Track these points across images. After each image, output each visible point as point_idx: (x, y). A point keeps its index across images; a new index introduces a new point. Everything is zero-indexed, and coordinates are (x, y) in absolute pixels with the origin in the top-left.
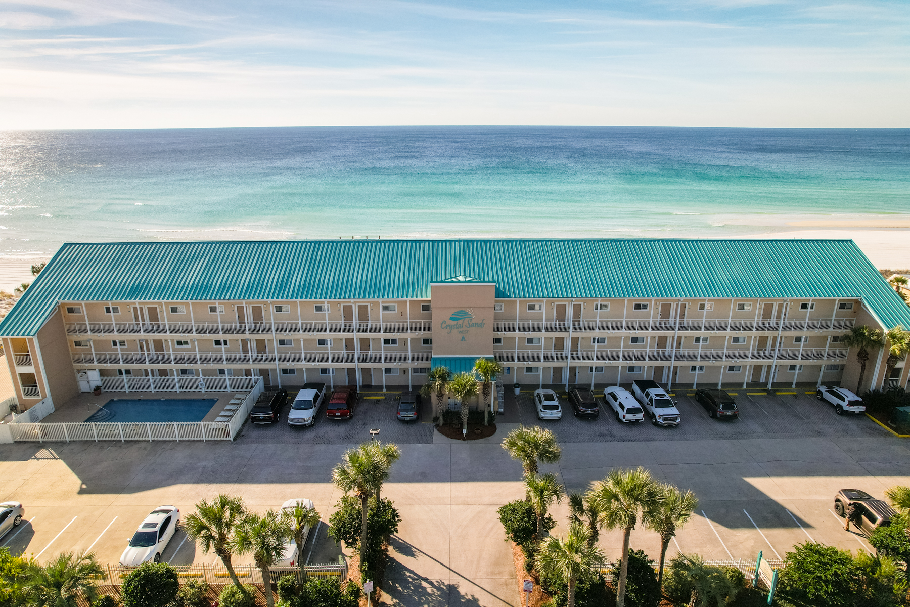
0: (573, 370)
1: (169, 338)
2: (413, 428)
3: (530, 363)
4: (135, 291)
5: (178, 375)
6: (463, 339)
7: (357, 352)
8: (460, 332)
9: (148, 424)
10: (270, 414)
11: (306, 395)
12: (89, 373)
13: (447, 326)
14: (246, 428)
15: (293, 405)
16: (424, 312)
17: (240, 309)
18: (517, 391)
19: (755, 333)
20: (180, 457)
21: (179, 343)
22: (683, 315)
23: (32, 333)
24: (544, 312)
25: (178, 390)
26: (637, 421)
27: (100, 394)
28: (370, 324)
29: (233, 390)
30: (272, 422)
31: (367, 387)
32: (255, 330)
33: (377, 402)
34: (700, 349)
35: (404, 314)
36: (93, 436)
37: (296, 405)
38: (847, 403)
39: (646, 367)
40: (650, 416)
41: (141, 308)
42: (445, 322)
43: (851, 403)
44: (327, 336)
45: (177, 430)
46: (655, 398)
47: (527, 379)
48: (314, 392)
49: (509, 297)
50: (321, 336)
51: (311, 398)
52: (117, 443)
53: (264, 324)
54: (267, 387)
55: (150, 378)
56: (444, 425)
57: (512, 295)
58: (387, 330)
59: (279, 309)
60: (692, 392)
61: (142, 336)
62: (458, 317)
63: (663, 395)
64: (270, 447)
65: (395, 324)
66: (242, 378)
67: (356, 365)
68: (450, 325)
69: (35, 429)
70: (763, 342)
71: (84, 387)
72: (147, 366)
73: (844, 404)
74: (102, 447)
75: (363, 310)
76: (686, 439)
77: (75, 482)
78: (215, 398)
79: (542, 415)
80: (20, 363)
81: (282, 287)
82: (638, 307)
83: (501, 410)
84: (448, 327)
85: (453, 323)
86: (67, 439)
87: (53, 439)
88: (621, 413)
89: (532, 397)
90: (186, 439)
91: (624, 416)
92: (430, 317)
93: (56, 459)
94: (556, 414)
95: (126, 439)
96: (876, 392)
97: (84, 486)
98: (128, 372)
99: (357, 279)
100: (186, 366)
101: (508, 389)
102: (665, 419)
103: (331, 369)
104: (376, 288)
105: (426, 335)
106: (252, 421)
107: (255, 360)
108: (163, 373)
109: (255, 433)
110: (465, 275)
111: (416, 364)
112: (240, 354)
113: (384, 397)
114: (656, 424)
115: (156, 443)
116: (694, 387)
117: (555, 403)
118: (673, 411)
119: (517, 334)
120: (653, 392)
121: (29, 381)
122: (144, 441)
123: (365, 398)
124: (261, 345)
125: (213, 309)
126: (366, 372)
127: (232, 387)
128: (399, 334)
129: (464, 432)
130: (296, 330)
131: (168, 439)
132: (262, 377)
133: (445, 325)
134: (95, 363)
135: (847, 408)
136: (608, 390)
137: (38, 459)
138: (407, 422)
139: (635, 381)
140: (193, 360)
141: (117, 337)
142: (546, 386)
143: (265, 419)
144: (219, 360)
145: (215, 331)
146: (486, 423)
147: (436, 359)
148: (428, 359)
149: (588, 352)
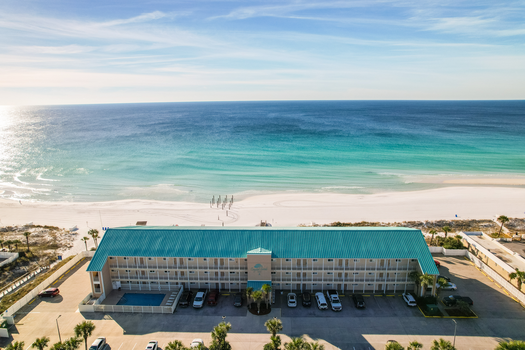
0: (304, 285)
1: (148, 270)
2: (240, 309)
3: (287, 282)
4: (136, 252)
5: (150, 284)
6: (259, 274)
7: (219, 276)
8: (258, 272)
9: (142, 306)
10: (186, 303)
11: (200, 295)
12: (117, 282)
14: (177, 307)
15: (195, 299)
16: (245, 262)
17: (175, 260)
18: (282, 293)
19: (377, 272)
20: (154, 320)
21: (151, 271)
22: (347, 263)
23: (100, 270)
24: (292, 262)
25: (150, 290)
26: (325, 308)
27: (120, 290)
28: (224, 266)
30: (187, 306)
31: (223, 289)
32: (180, 268)
33: (227, 296)
34: (355, 277)
35: (237, 263)
36: (122, 310)
37: (196, 299)
38: (409, 302)
39: (333, 284)
40: (330, 306)
41: (137, 258)
42: (252, 268)
43: (411, 302)
44: (208, 270)
45: (153, 309)
46: (333, 299)
47: (286, 288)
48: (203, 293)
50: (206, 270)
51: (202, 296)
52: (130, 313)
53: (184, 266)
54: (184, 289)
55: (140, 285)
56: (251, 308)
57: (279, 257)
58: (231, 268)
59: (189, 259)
60: (351, 294)
61: (138, 269)
62: (257, 266)
63: (337, 298)
64: (187, 317)
65: (234, 266)
66: (175, 286)
67: (219, 282)
69: (103, 307)
71: (114, 287)
72: (139, 280)
74: (126, 315)
75: (222, 261)
76: (342, 317)
77: (120, 329)
78: (165, 293)
79: (289, 305)
80: (95, 280)
81: (191, 251)
82: (329, 260)
83: (274, 302)
84: (254, 270)
85: (255, 268)
86: (113, 311)
87: (108, 311)
88: (319, 305)
89: (286, 296)
90: (156, 312)
91: (320, 307)
92: (247, 264)
93: (111, 319)
94: (294, 305)
95: (134, 312)
97: (125, 331)
98: (131, 282)
99: (220, 248)
100: (154, 280)
101: (277, 292)
102: (335, 308)
103: (209, 283)
104: (227, 253)
105: (246, 271)
106: (179, 305)
107: (180, 279)
108: (144, 283)
109: (181, 310)
110: (261, 247)
111: (242, 282)
112: (174, 276)
113: (229, 295)
114: (332, 310)
115: (145, 314)
116: (353, 292)
117: (294, 300)
118: (339, 305)
119: (281, 271)
120: (333, 296)
121: (98, 287)
122: (140, 313)
123: (222, 295)
124: (183, 273)
125: (165, 259)
126: (223, 284)
127: (171, 289)
128: (235, 270)
129: (258, 312)
130: (196, 268)
131: (149, 312)
132: (182, 285)
134: (119, 278)
135: (409, 304)
136: (317, 294)
137: (105, 319)
138: (238, 307)
139: (328, 290)
140: (156, 278)
141: (128, 269)
142: (294, 291)
143: (184, 305)
144: (167, 278)
145: (165, 267)
146: (267, 308)
147: (249, 282)
148: (247, 279)
149: (310, 278)
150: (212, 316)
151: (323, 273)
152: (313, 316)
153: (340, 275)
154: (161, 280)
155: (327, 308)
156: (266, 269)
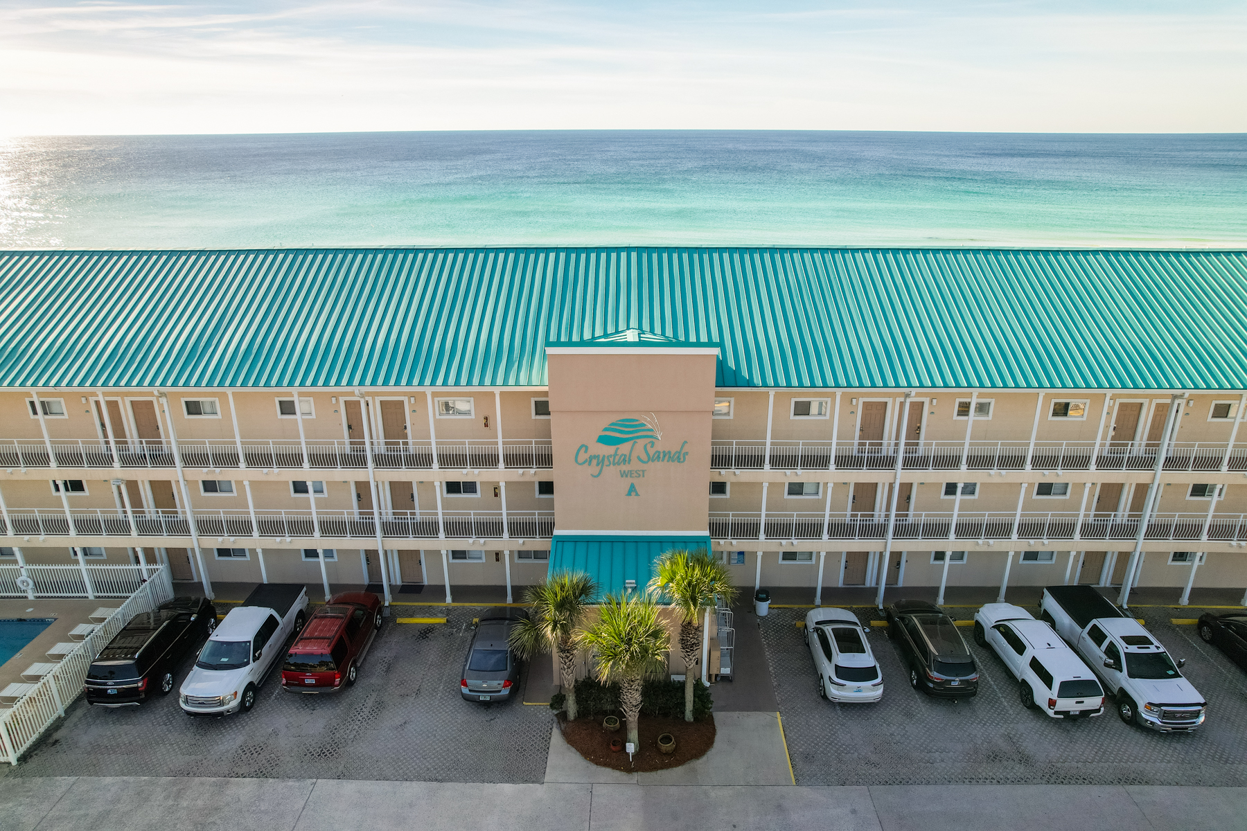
0: (896, 557)
2: (502, 721)
3: (795, 542)
6: (632, 490)
7: (381, 510)
8: (624, 474)
10: (137, 682)
11: (242, 625)
13: (591, 458)
15: (203, 653)
16: (539, 417)
18: (763, 608)
24: (835, 421)
26: (1085, 714)
28: (408, 445)
29: (100, 594)
30: (140, 702)
31: (412, 589)
32: (134, 459)
33: (427, 632)
34: (1211, 512)
35: (490, 422)
37: (207, 654)
39: (1073, 554)
40: (1119, 700)
42: (585, 447)
44: (307, 474)
46: (1121, 647)
47: (787, 577)
48: (265, 614)
49: (749, 384)
50: (292, 474)
51: (250, 635)
56: (576, 719)
57: (757, 380)
58: (449, 460)
59: (194, 408)
60: (1183, 613)
62: (618, 435)
63: (1146, 640)
65: (468, 447)
67: (376, 542)
68: (598, 456)
75: (394, 413)
78: (52, 616)
79: (834, 692)
82: (1062, 409)
83: (726, 671)
84: (594, 462)
85: (608, 450)
88: (1042, 694)
89: (799, 624)
91: (1051, 702)
92: (550, 432)
94: (870, 691)
99: (377, 336)
101: (741, 603)
102: (1165, 715)
103: (321, 552)
105: (543, 474)
106: (92, 697)
107: (145, 528)
110: (640, 327)
111: (520, 543)
113: (443, 621)
114: (1134, 722)
116: (1185, 600)
117: (866, 660)
118: (1181, 691)
119: (767, 474)
120: (1110, 628)
123: (399, 620)
126: (410, 557)
127: (98, 586)
128: (476, 471)
129: (631, 748)
132: (163, 566)
133: (586, 456)
136: (990, 614)
138: (487, 705)
139: (1049, 589)
142: (832, 596)
143: (123, 695)
146: (689, 716)
147: (563, 540)
148: (546, 529)
149: (935, 518)
150: (291, 783)
151: (1024, 486)
152: (1020, 770)
153: (1109, 496)
154: (26, 537)
155: (1098, 710)
156: (678, 457)
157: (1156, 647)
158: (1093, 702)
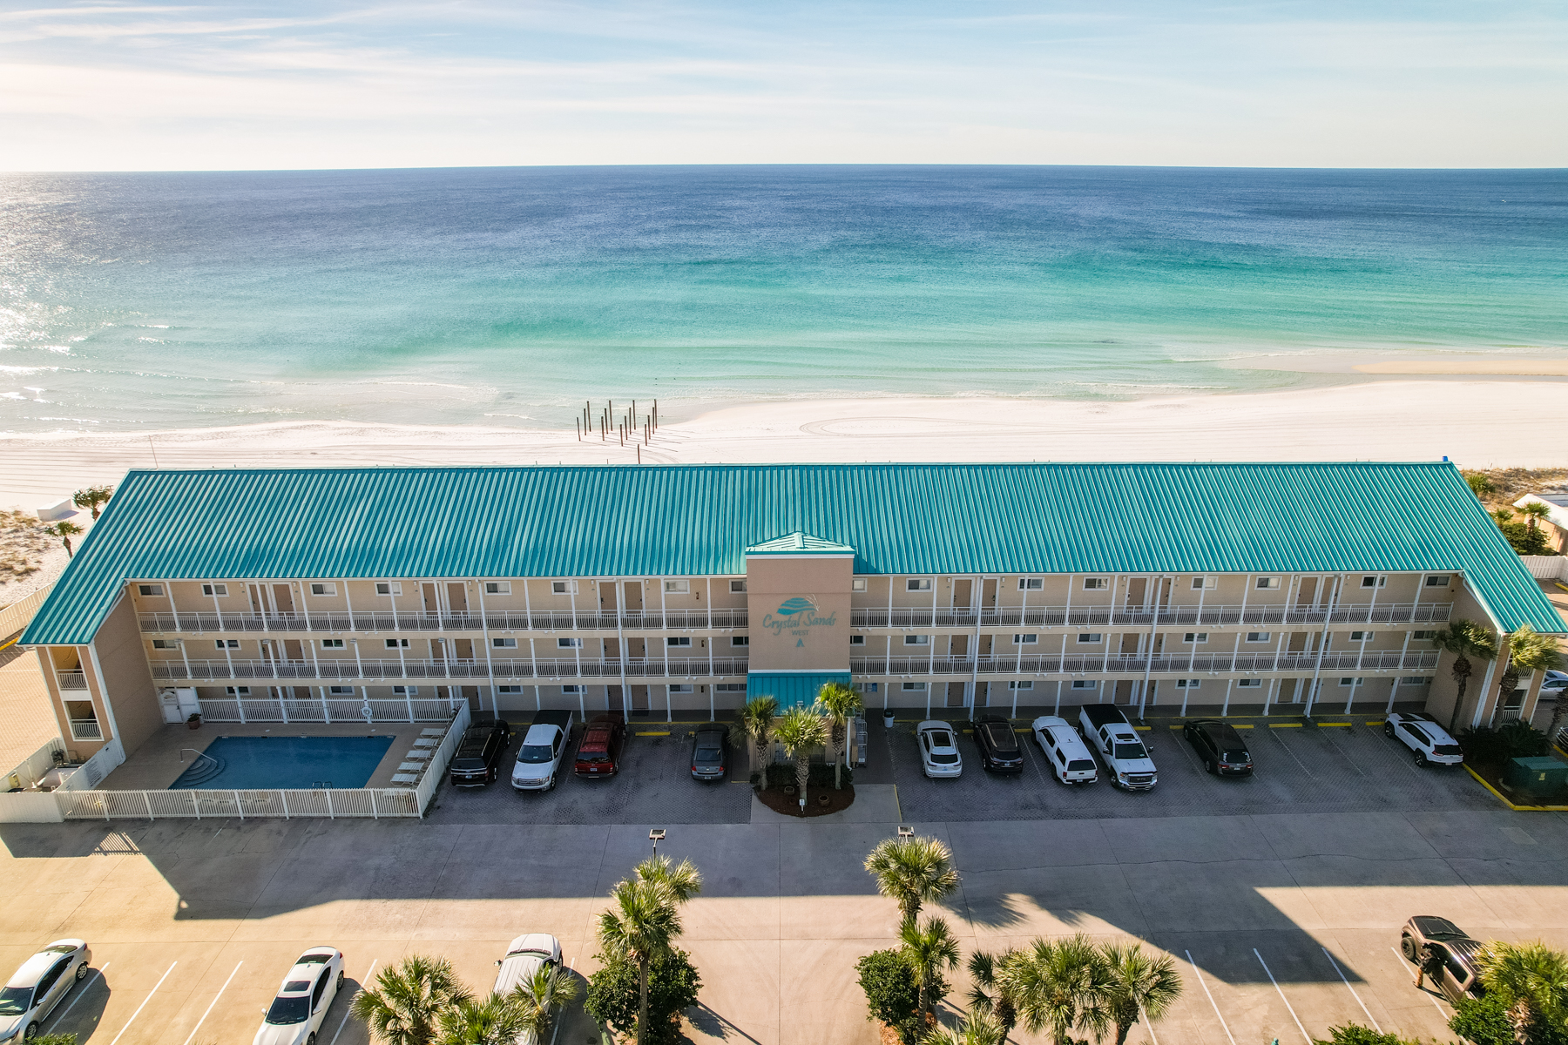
0: (982, 687)
1: (310, 638)
2: (719, 792)
3: (911, 676)
4: (253, 561)
5: (327, 696)
6: (800, 643)
7: (624, 658)
8: (795, 633)
9: (282, 791)
10: (483, 771)
11: (541, 735)
12: (179, 692)
13: (774, 623)
14: (443, 792)
15: (520, 754)
16: (734, 592)
17: (428, 589)
18: (889, 722)
19: (1285, 628)
20: (338, 847)
21: (328, 643)
22: (1165, 596)
23: (85, 639)
24: (936, 593)
25: (328, 720)
26: (1086, 781)
27: (198, 726)
28: (644, 613)
29: (418, 720)
30: (485, 784)
31: (640, 713)
32: (452, 624)
33: (658, 741)
34: (1194, 651)
35: (701, 596)
36: (193, 811)
37: (524, 754)
38: (1432, 748)
39: (1103, 682)
40: (1108, 772)
41: (263, 587)
42: (769, 616)
43: (1440, 750)
44: (574, 633)
45: (329, 800)
46: (1116, 741)
47: (907, 700)
48: (554, 728)
49: (876, 572)
50: (564, 633)
51: (549, 741)
52: (232, 823)
53: (469, 615)
54: (474, 713)
55: (281, 700)
56: (769, 787)
57: (882, 569)
58: (674, 622)
59: (493, 588)
60: (1179, 722)
61: (266, 633)
62: (791, 608)
63: (1131, 736)
64: (485, 830)
65: (687, 614)
66: (433, 700)
67: (622, 680)
68: (777, 622)
69: (99, 801)
70: (1297, 641)
71: (171, 714)
72: (276, 681)
73: (1429, 751)
74: (208, 830)
75: (633, 591)
76: (1165, 815)
77: (167, 896)
78: (390, 734)
79: (930, 770)
80: (67, 685)
81: (498, 551)
82: (1091, 583)
83: (862, 760)
84: (775, 625)
85: (783, 618)
86: (151, 815)
87: (128, 816)
88: (1061, 769)
89: (913, 732)
90: (346, 815)
91: (1065, 774)
92: (745, 604)
93: (136, 852)
94: (952, 770)
95: (248, 815)
96: (1482, 729)
97: (184, 905)
98: (243, 690)
99: (623, 539)
100: (339, 681)
101: (873, 718)
102: (1131, 780)
103: (580, 687)
104: (654, 556)
105: (740, 632)
106: (451, 781)
107: (455, 672)
108: (302, 692)
109: (459, 803)
110: (803, 531)
111: (721, 679)
112: (429, 661)
113: (668, 733)
114: (1117, 786)
115: (297, 821)
116: (1183, 713)
117: (951, 750)
118: (1145, 765)
119: (890, 630)
120: (1113, 729)
121: (83, 714)
122: (276, 818)
123: (637, 734)
124: (464, 648)
125: (383, 589)
126: (640, 691)
127: (417, 714)
128: (693, 630)
129: (802, 802)
130: (520, 624)
131: (316, 815)
132: (466, 700)
133: (771, 622)
134: (189, 676)
135: (1431, 757)
136: (1041, 723)
137: (106, 853)
138: (708, 783)
139: (1085, 707)
140: (351, 671)
141: (224, 634)
142: (937, 713)
143: (474, 780)
144: (394, 671)
145: (387, 624)
146: (838, 785)
147: (754, 676)
148: (742, 669)
149: (1007, 657)
150: (595, 826)
151: (1065, 636)
152: (1039, 813)
153: (1130, 642)
154: (372, 679)
155: (1094, 779)
156: (830, 622)
157: (1137, 740)
158: (1090, 774)
